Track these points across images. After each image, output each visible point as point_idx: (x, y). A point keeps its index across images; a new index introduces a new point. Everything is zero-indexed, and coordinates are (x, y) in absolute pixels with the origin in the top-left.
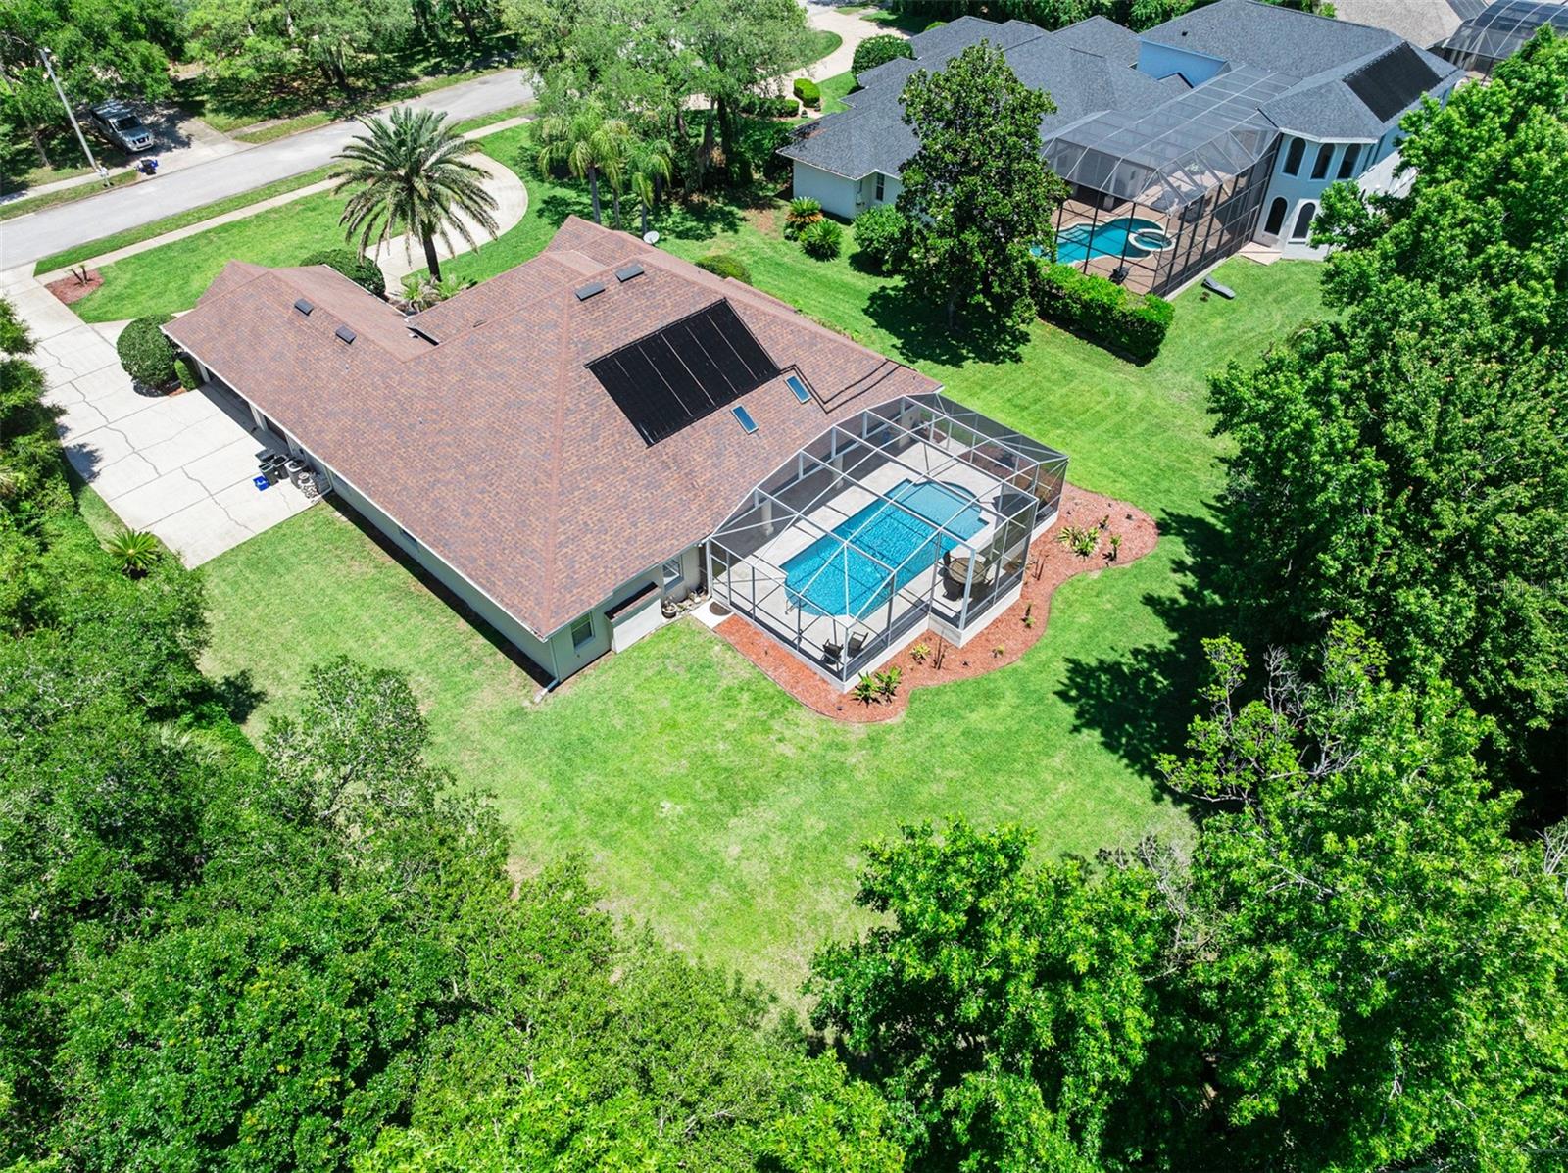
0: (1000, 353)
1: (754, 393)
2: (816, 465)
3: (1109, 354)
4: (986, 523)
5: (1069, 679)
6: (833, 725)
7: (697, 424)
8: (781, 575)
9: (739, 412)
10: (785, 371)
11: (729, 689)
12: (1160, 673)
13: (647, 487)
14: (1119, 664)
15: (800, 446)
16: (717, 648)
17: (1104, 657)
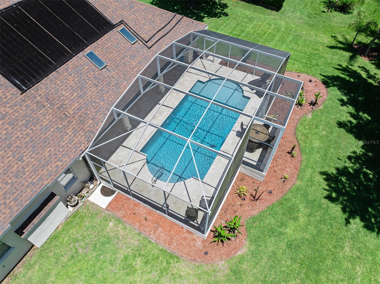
0: (218, 13)
1: (99, 42)
2: (149, 83)
3: (263, 8)
4: (249, 98)
5: (328, 185)
6: (205, 268)
7: (61, 69)
8: (143, 157)
9: (91, 55)
10: (117, 25)
11: (126, 258)
12: (367, 169)
13: (26, 125)
14: (346, 168)
15: (137, 72)
16: (111, 224)
17: (337, 166)
